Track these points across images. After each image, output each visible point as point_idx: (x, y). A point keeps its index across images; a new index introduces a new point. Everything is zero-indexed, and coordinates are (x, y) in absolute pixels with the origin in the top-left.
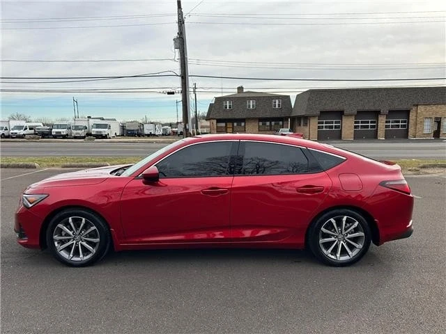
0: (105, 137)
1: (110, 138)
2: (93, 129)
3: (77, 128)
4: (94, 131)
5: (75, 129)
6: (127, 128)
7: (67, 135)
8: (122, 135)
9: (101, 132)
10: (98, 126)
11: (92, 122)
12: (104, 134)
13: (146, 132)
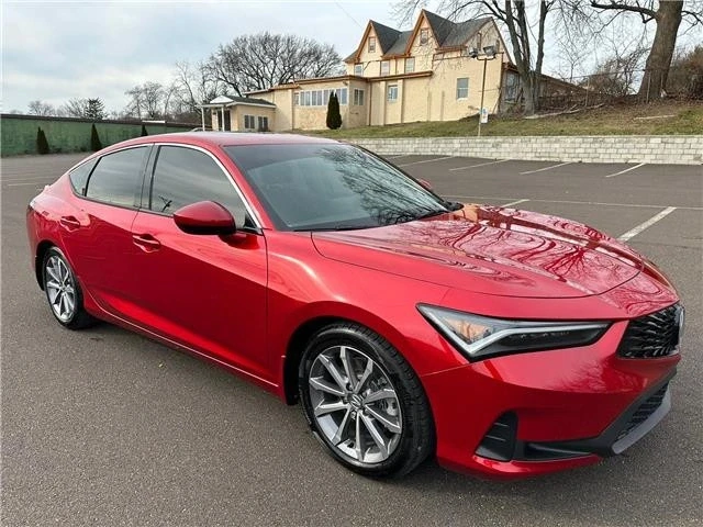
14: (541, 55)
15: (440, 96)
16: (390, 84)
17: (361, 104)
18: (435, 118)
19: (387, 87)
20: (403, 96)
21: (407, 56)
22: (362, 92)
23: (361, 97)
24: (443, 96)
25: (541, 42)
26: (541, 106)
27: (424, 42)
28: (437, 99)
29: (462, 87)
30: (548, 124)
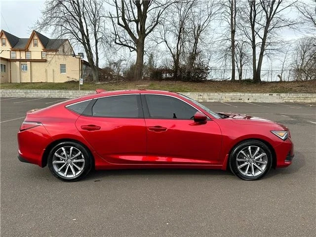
14: (97, 59)
15: (52, 71)
16: (22, 63)
17: (5, 71)
18: (50, 80)
19: (21, 65)
20: (31, 69)
21: (26, 50)
22: (5, 65)
23: (5, 68)
24: (53, 71)
25: (97, 53)
26: (100, 79)
27: (35, 45)
28: (50, 72)
29: (63, 68)
30: (105, 86)
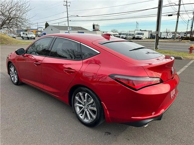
0: (141, 39)
1: (142, 39)
2: (136, 35)
3: (130, 35)
4: (136, 36)
5: (129, 35)
6: (153, 35)
7: (126, 38)
8: (150, 38)
9: (139, 36)
10: (139, 34)
11: (136, 32)
12: (140, 37)
13: (162, 37)
